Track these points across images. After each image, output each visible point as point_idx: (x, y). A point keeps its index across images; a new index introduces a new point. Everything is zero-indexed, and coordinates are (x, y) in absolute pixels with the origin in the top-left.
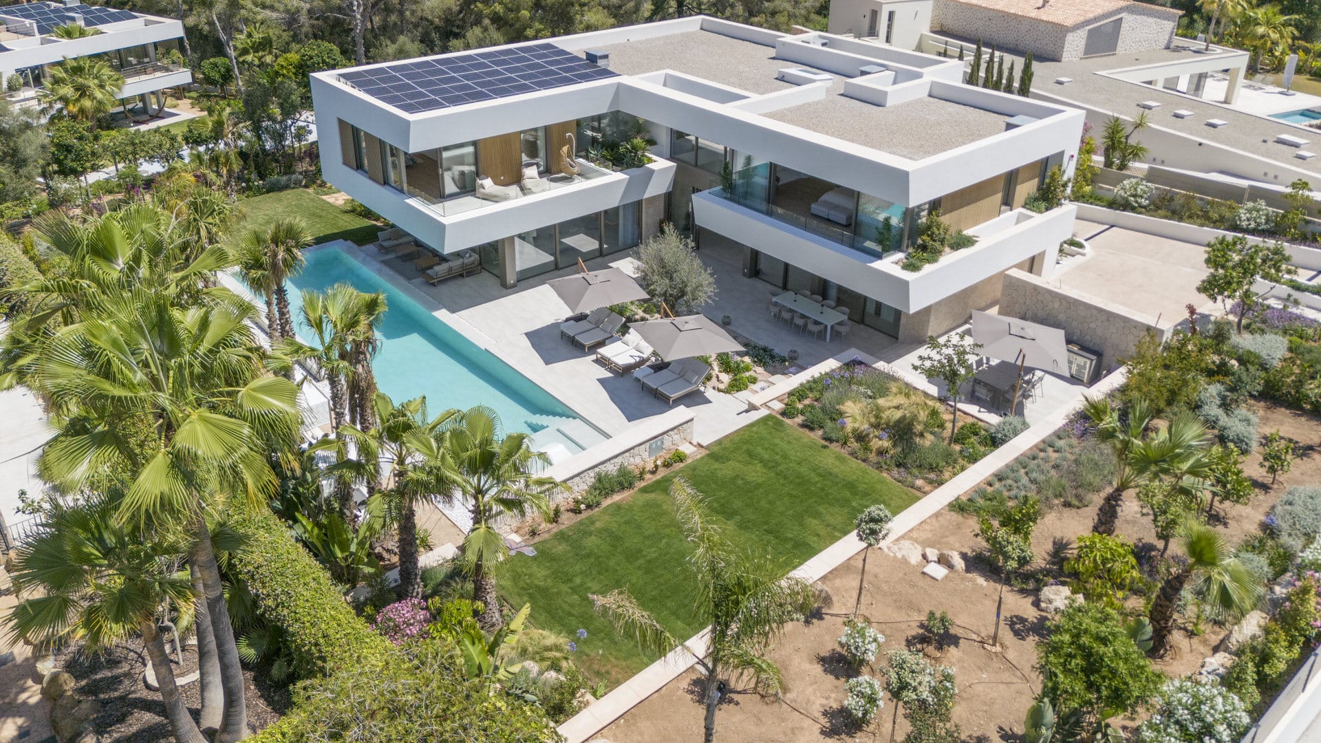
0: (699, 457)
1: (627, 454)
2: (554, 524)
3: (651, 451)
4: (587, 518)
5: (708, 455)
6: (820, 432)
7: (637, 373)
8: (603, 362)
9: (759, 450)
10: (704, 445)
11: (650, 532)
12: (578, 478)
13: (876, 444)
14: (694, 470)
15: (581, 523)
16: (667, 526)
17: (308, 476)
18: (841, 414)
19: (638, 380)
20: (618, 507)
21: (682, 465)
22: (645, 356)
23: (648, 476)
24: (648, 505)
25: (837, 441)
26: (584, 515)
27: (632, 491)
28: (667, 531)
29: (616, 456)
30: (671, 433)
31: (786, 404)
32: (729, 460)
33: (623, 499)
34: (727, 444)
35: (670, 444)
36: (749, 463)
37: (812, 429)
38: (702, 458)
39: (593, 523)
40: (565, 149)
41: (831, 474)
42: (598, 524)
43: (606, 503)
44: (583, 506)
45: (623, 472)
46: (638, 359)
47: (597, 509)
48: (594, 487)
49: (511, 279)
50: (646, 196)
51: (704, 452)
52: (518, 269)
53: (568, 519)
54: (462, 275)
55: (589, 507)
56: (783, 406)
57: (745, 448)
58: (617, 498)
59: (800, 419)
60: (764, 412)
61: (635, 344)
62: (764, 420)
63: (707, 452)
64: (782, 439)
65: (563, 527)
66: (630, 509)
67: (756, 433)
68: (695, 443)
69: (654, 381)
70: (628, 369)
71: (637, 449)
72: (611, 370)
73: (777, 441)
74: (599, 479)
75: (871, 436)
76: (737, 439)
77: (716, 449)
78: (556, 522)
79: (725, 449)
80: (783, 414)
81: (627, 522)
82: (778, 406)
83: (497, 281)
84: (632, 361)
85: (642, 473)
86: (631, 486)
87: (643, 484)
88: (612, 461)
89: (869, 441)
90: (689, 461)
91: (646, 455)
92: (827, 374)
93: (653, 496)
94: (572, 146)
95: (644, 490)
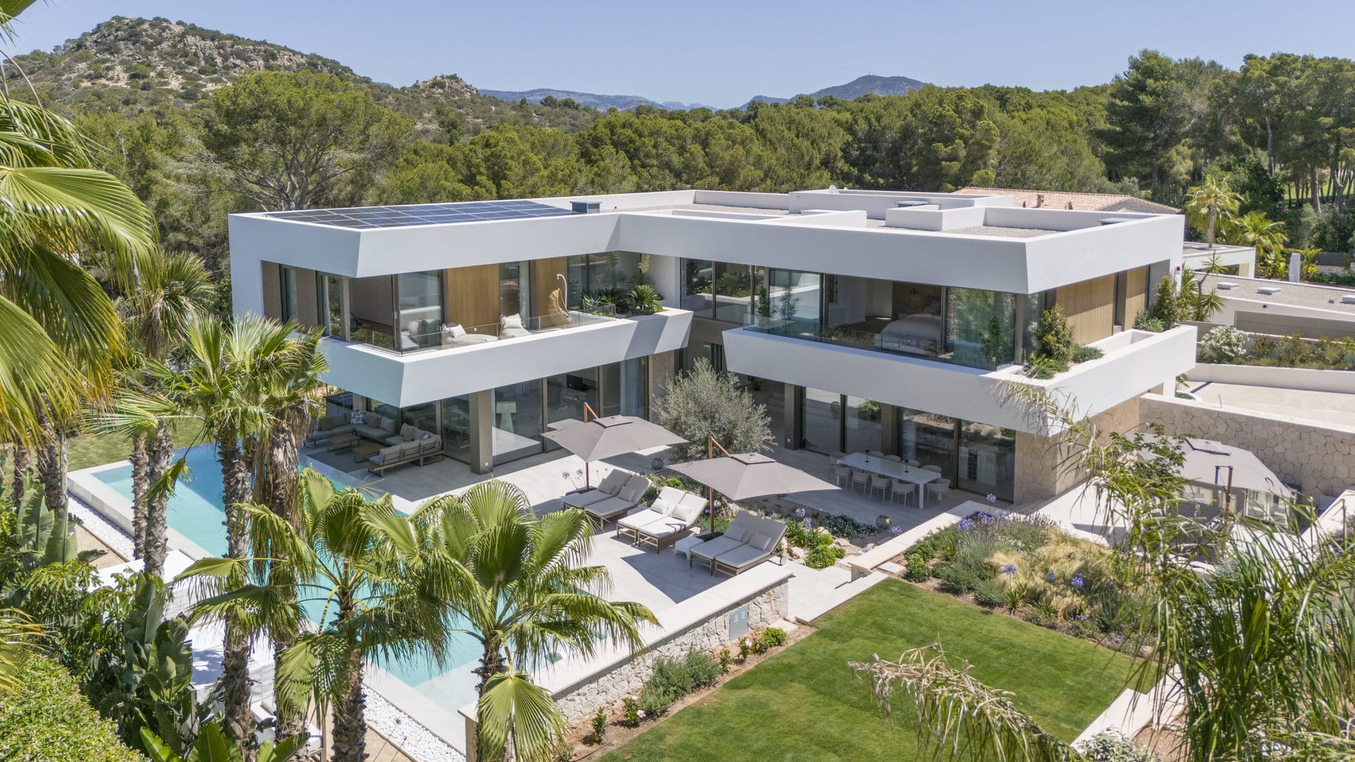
0: (803, 637)
1: (699, 630)
2: (596, 746)
3: (733, 627)
4: (648, 733)
5: (817, 634)
6: (971, 597)
7: (681, 546)
8: (631, 537)
9: (892, 621)
10: (808, 620)
11: (762, 744)
12: (627, 667)
13: (1060, 602)
14: (803, 654)
15: (641, 739)
16: (788, 734)
17: (171, 665)
18: (994, 569)
19: (683, 555)
20: (697, 712)
21: (781, 649)
22: (688, 524)
23: (732, 667)
24: (743, 707)
25: (1000, 605)
26: (643, 728)
27: (712, 689)
28: (789, 741)
29: (683, 632)
30: (759, 599)
31: (906, 566)
32: (852, 637)
33: (703, 700)
34: (840, 616)
35: (757, 618)
36: (885, 639)
37: (956, 592)
38: (809, 639)
39: (661, 738)
40: (556, 293)
41: (1013, 645)
42: (670, 740)
43: (676, 708)
44: (641, 713)
45: (695, 659)
46: (678, 528)
47: (662, 719)
48: (652, 685)
49: (485, 463)
50: (658, 351)
51: (809, 631)
52: (494, 454)
53: (618, 736)
54: (416, 463)
55: (651, 714)
56: (904, 568)
57: (869, 620)
58: (691, 700)
59: (934, 583)
60: (876, 578)
61: (670, 512)
62: (885, 586)
63: (814, 630)
64: (921, 607)
65: (613, 748)
66: (717, 713)
67: (879, 601)
68: (792, 618)
69: (706, 552)
70: (666, 542)
71: (713, 621)
72: (640, 546)
73: (914, 610)
74: (661, 670)
75: (1049, 593)
76: (853, 610)
77: (826, 625)
78: (599, 742)
79: (840, 624)
80: (908, 576)
81: (720, 733)
82: (898, 569)
83: (467, 468)
84: (671, 530)
85: (724, 661)
86: (709, 682)
87: (727, 678)
88: (679, 641)
89: (1049, 601)
90: (791, 643)
91: (725, 634)
92: (946, 529)
93: (748, 692)
94: (563, 291)
95: (734, 686)
